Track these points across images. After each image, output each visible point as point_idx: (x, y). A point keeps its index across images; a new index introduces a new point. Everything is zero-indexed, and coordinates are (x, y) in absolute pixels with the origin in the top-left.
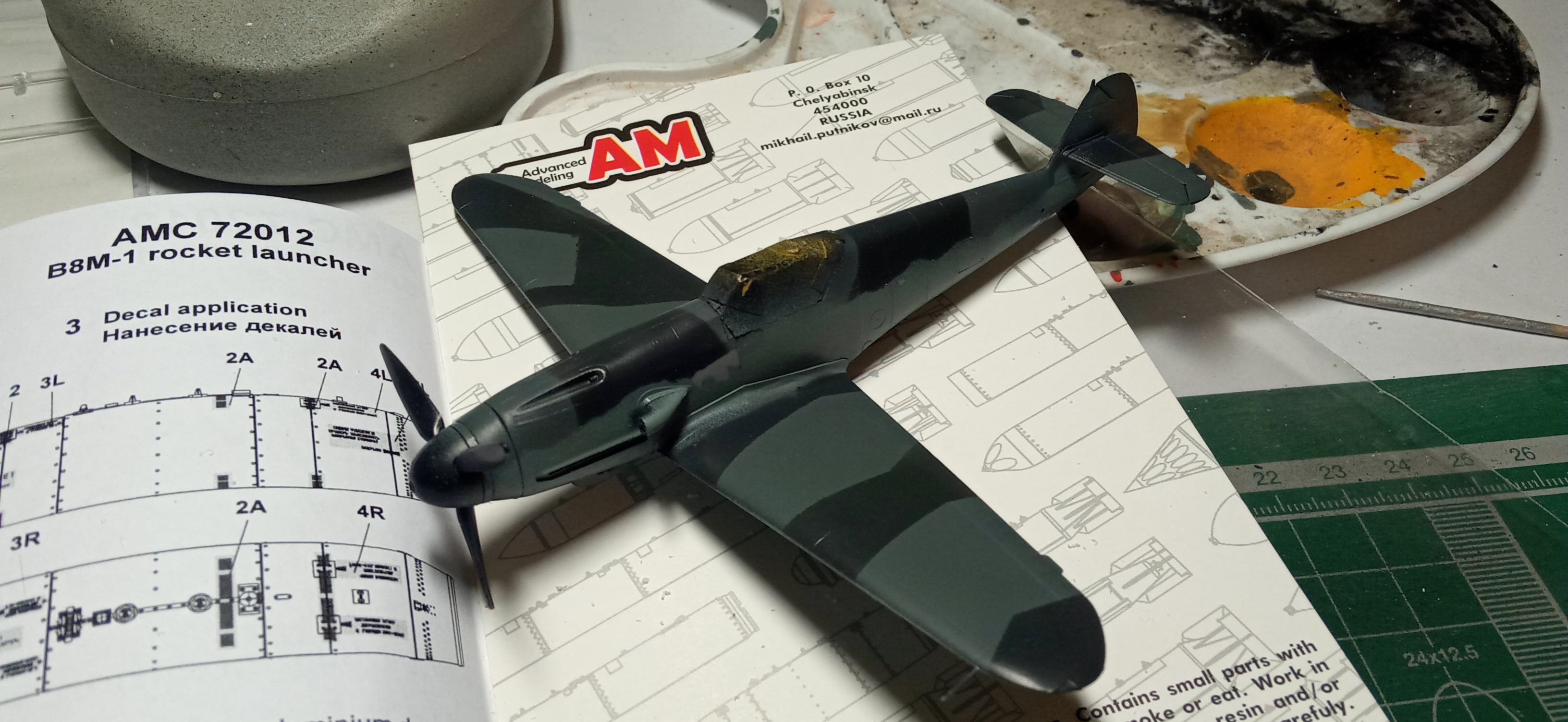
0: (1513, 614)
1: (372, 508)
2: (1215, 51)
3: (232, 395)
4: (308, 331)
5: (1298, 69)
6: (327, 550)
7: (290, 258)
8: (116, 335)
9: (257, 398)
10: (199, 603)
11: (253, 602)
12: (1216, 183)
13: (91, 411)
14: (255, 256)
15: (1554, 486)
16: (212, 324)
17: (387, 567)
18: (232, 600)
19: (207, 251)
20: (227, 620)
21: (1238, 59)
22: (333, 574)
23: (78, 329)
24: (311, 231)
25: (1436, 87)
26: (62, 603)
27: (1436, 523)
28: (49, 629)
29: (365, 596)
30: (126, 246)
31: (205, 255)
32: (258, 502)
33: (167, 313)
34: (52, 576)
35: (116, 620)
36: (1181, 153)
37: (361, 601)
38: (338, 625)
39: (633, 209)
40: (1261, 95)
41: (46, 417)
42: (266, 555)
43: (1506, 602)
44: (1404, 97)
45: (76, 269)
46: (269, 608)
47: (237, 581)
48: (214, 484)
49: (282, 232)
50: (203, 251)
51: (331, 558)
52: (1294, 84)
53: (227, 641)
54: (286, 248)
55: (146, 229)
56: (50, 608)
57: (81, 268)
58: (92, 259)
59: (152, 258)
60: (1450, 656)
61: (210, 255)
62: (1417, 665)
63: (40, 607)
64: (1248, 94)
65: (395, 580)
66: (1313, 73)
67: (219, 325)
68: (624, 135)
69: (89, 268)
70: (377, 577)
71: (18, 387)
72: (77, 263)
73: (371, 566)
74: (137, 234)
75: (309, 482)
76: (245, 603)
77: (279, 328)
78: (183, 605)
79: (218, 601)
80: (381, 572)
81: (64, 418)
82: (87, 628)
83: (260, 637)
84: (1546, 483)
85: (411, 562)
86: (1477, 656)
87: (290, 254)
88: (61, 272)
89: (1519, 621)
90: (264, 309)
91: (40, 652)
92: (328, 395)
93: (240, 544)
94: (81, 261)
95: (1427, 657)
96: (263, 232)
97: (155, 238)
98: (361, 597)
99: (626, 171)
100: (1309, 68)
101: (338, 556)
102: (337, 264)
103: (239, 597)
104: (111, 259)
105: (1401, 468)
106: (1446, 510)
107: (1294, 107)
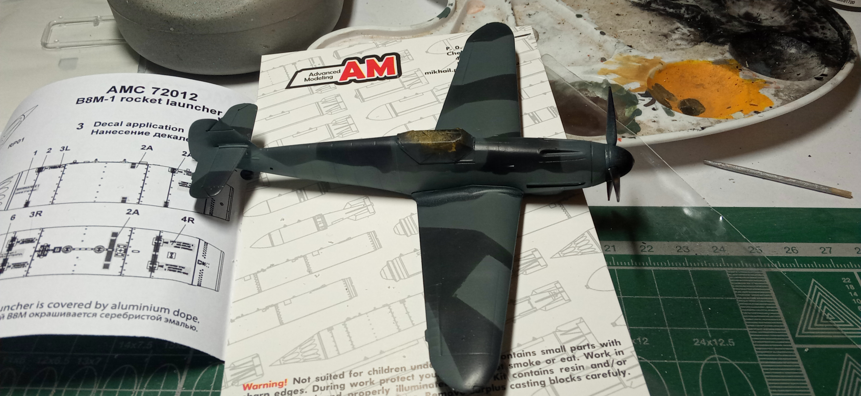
0: (761, 327)
1: (189, 218)
2: (681, 36)
3: (139, 163)
4: (182, 139)
5: (720, 48)
6: (161, 234)
7: (184, 106)
8: (97, 132)
9: (149, 166)
10: (99, 249)
11: (122, 252)
12: (657, 102)
13: (77, 163)
14: (167, 104)
15: (804, 267)
16: (139, 132)
17: (188, 244)
18: (113, 250)
19: (146, 100)
20: (108, 258)
21: (692, 41)
22: (161, 245)
23: (82, 127)
24: (197, 94)
25: (800, 61)
26: (43, 242)
27: (731, 279)
28: (35, 251)
29: (173, 256)
30: (112, 94)
31: (145, 101)
32: (137, 210)
33: (121, 125)
34: (42, 230)
35: (63, 251)
36: (642, 86)
37: (171, 257)
38: (157, 266)
39: (356, 97)
40: (695, 59)
41: (58, 164)
42: (134, 233)
44: (782, 66)
45: (89, 101)
46: (128, 255)
47: (118, 242)
48: (120, 200)
49: (183, 94)
50: (145, 100)
51: (162, 238)
52: (715, 55)
53: (106, 267)
54: (182, 101)
55: (123, 87)
56: (38, 243)
57: (91, 101)
58: (96, 98)
59: (122, 100)
60: (719, 343)
61: (147, 102)
62: (700, 345)
63: (34, 242)
64: (688, 59)
65: (191, 250)
66: (728, 50)
67: (142, 133)
68: (362, 61)
69: (94, 102)
70: (182, 248)
71: (51, 149)
72: (90, 99)
73: (181, 243)
74: (118, 89)
75: (162, 204)
76: (118, 252)
77: (169, 136)
78: (92, 249)
79: (107, 250)
80: (185, 246)
81: (66, 165)
82: (50, 253)
83: (121, 267)
84: (800, 266)
85: (202, 243)
86: (734, 345)
87: (184, 104)
88: (82, 102)
89: (762, 330)
90: (164, 127)
91: (29, 260)
92: (183, 168)
93: (124, 227)
94: (92, 98)
95: (706, 342)
96: (174, 94)
97: (125, 92)
98: (171, 255)
99: (358, 78)
100: (727, 47)
101: (166, 237)
102: (206, 110)
103: (117, 249)
104: (104, 99)
105: (720, 250)
106: (738, 273)
107: (712, 66)
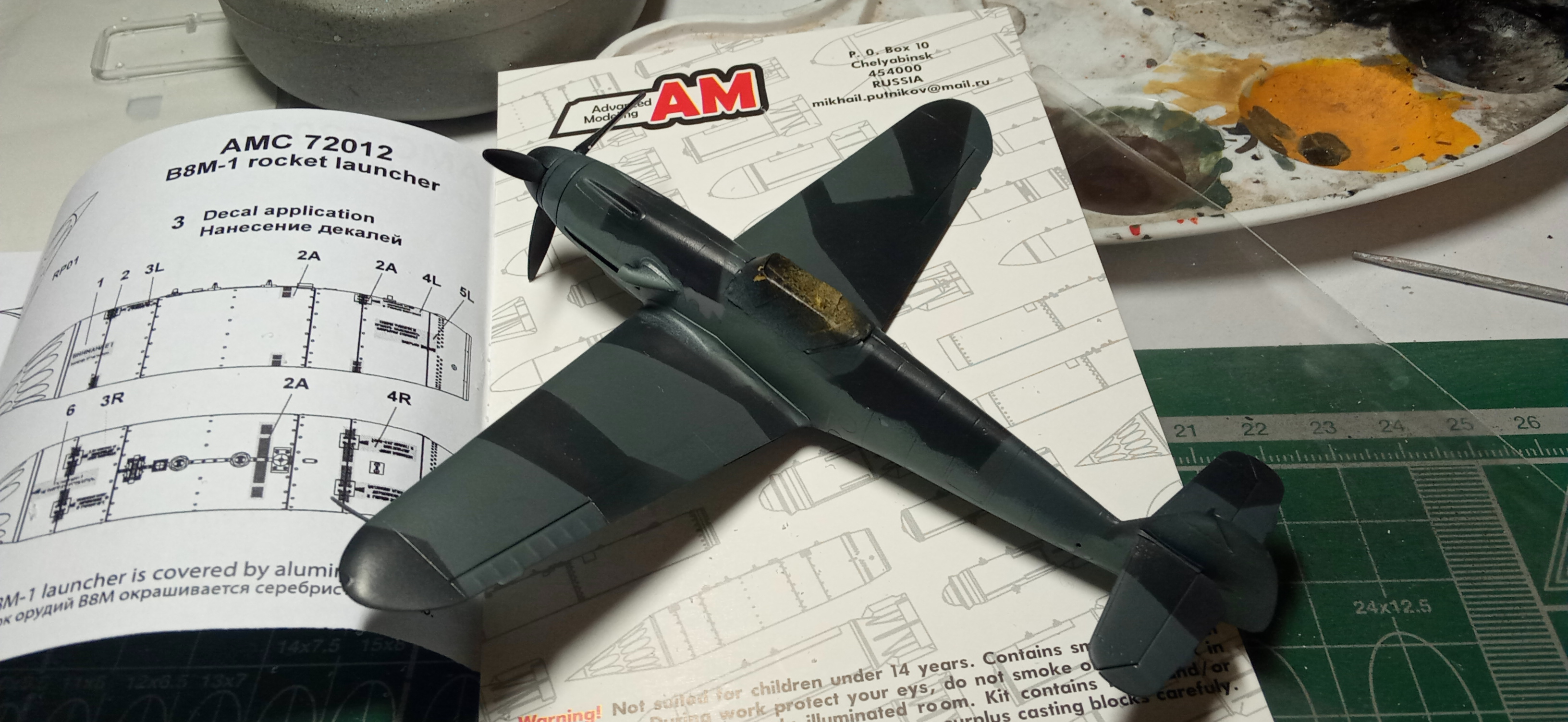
0: (1478, 575)
1: (401, 394)
2: (1296, 11)
3: (297, 287)
4: (373, 236)
5: (1373, 32)
6: (354, 426)
7: (369, 171)
8: (211, 231)
9: (317, 291)
10: (239, 460)
11: (284, 463)
12: (1259, 142)
13: (181, 294)
14: (338, 166)
15: (1553, 455)
16: (291, 225)
17: (404, 446)
18: (267, 459)
19: (297, 161)
20: (259, 476)
21: (1318, 19)
22: (356, 447)
23: (182, 224)
24: (391, 147)
25: (1522, 54)
26: (131, 452)
27: (1418, 483)
28: (119, 471)
29: (380, 468)
30: (232, 154)
31: (295, 164)
32: (303, 380)
33: (255, 214)
34: (127, 428)
35: (171, 468)
36: (1230, 113)
37: (376, 472)
38: (352, 489)
39: (685, 152)
40: (1327, 57)
41: (144, 298)
42: (302, 425)
43: (1474, 562)
44: (1489, 64)
45: (189, 173)
46: (297, 469)
47: (273, 444)
48: (269, 361)
49: (365, 147)
50: (294, 160)
51: (357, 433)
52: (1365, 47)
53: (257, 493)
54: (366, 161)
55: (251, 139)
56: (122, 455)
57: (193, 172)
58: (203, 165)
59: (251, 165)
60: (1402, 608)
61: (299, 164)
62: (1365, 613)
63: (115, 453)
64: (1314, 56)
65: (411, 457)
66: (1388, 36)
67: (297, 226)
68: (690, 81)
69: (199, 172)
70: (394, 453)
71: (128, 272)
72: (190, 168)
73: (391, 443)
74: (242, 144)
75: (349, 366)
76: (278, 463)
77: (348, 231)
78: (226, 460)
79: (255, 460)
80: (399, 449)
81: (158, 299)
82: (147, 472)
83: (285, 492)
84: (1545, 452)
85: (428, 444)
86: (1430, 610)
87: (369, 167)
88: (177, 175)
89: (1482, 581)
90: (337, 214)
91: (108, 490)
92: (380, 293)
93: (281, 414)
94: (194, 166)
95: (1378, 607)
96: (349, 146)
97: (256, 147)
98: (377, 468)
99: (686, 115)
100: (1385, 31)
101: (363, 431)
102: (410, 179)
103: (273, 458)
104: (218, 165)
105: (1395, 428)
106: (1432, 471)
107: (1360, 69)
